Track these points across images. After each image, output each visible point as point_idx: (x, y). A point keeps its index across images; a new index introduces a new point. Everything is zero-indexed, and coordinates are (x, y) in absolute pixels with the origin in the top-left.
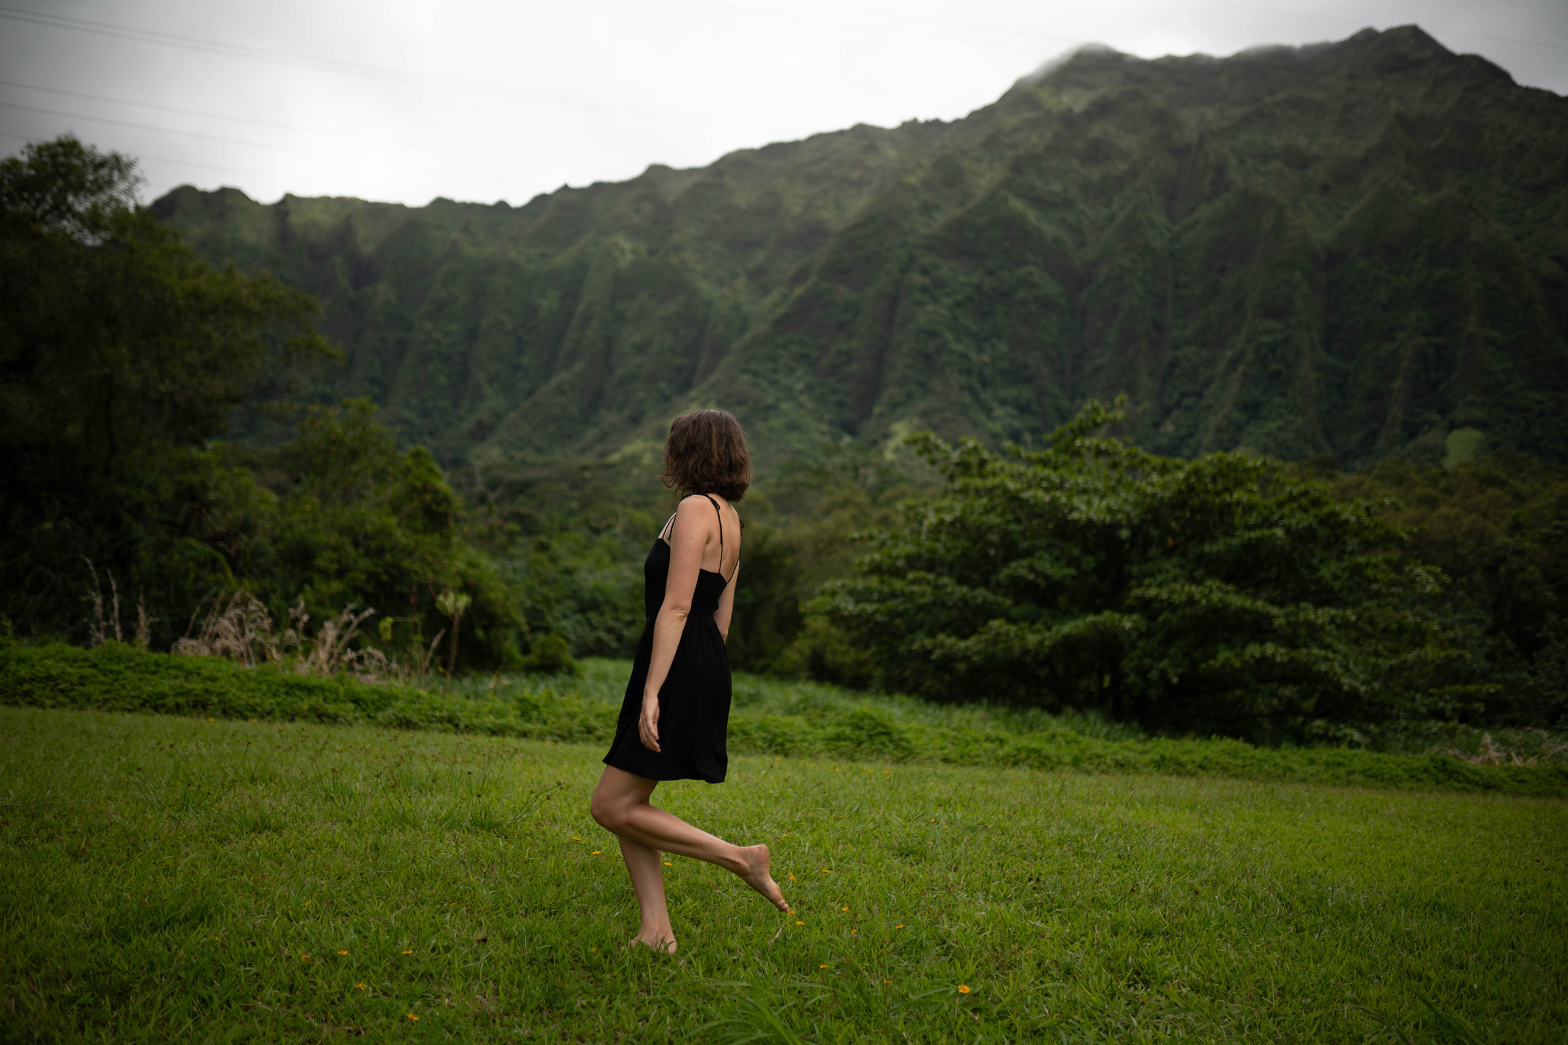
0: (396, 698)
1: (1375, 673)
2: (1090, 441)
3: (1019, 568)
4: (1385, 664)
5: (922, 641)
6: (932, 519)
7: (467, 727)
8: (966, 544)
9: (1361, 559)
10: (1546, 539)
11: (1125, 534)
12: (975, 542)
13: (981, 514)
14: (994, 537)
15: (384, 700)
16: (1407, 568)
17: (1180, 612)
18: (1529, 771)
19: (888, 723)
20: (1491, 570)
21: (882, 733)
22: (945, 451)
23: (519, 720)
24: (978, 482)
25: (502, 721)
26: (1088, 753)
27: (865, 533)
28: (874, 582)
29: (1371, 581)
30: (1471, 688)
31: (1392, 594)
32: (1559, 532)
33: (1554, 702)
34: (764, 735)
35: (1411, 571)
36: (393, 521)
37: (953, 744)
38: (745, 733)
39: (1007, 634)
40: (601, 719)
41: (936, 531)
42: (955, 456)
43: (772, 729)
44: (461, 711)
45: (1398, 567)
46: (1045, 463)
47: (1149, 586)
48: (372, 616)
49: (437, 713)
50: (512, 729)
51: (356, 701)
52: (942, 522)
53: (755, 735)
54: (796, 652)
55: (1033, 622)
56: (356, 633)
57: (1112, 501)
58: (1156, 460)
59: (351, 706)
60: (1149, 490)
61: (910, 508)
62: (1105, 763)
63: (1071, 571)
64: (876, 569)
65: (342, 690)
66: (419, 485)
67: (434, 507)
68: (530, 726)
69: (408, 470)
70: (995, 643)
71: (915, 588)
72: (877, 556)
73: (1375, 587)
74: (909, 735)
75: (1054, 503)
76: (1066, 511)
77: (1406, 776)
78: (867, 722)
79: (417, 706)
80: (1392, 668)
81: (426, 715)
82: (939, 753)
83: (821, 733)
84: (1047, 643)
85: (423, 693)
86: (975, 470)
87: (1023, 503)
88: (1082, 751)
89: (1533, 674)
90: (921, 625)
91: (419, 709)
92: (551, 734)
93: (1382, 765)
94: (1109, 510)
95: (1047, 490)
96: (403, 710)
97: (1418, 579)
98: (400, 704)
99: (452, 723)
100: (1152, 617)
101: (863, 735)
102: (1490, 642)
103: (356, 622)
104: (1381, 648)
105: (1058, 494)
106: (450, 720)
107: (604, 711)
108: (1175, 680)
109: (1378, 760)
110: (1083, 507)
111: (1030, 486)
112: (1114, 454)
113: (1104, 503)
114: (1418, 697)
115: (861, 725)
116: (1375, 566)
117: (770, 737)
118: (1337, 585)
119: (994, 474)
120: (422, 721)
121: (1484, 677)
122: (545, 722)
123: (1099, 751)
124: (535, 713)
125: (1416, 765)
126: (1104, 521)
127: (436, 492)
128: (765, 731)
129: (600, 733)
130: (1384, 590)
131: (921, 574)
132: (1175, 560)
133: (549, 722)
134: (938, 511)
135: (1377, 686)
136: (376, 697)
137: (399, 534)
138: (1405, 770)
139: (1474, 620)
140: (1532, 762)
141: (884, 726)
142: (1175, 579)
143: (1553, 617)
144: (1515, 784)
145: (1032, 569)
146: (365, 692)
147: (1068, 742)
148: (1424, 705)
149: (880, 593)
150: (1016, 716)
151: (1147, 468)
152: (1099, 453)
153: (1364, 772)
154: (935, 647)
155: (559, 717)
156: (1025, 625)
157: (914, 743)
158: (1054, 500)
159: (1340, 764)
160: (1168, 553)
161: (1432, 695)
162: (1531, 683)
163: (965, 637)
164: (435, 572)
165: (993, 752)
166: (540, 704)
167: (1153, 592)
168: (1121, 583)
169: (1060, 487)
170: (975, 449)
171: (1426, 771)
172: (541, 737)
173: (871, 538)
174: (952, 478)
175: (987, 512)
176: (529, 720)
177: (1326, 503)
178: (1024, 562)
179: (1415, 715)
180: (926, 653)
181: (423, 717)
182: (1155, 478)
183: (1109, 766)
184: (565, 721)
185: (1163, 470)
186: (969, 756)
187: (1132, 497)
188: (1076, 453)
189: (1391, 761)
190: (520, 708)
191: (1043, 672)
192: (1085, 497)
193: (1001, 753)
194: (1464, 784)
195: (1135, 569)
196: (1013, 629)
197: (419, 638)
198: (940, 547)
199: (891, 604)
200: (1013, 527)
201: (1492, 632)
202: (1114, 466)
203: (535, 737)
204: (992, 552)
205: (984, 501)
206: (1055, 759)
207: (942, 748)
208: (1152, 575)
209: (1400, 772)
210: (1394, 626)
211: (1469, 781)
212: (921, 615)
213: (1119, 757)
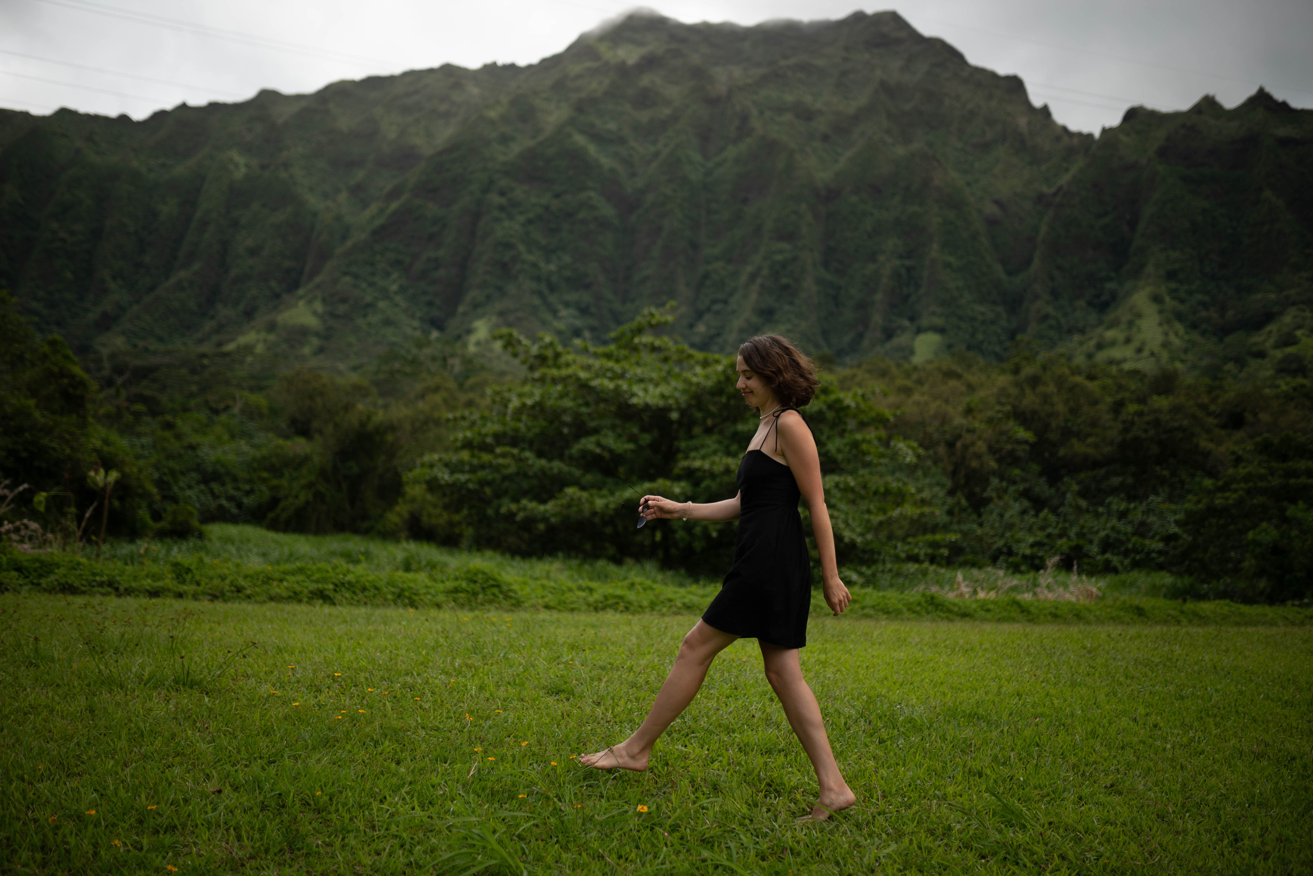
0: (58, 566)
1: (868, 527)
2: (647, 339)
3: (588, 444)
4: (876, 519)
5: (507, 506)
6: (515, 403)
7: (126, 589)
8: (544, 424)
9: (859, 436)
10: (990, 421)
11: (674, 416)
12: (551, 422)
13: (557, 399)
14: (567, 418)
15: (46, 568)
16: (892, 443)
17: (718, 480)
18: (993, 602)
19: (497, 577)
20: (951, 445)
21: (493, 586)
22: (526, 346)
23: (175, 582)
24: (554, 372)
25: (160, 584)
26: (662, 598)
27: (458, 414)
28: (465, 455)
29: (864, 453)
30: (938, 537)
31: (880, 464)
32: (1000, 415)
33: (995, 547)
34: (392, 589)
35: (895, 446)
36: (32, 402)
37: (551, 592)
38: (377, 588)
39: (580, 499)
40: (249, 579)
41: (518, 412)
42: (535, 350)
43: (400, 585)
44: (120, 575)
45: (886, 443)
46: (608, 356)
47: (694, 459)
48: (25, 490)
49: (98, 578)
50: (169, 590)
51: (19, 569)
52: (524, 405)
53: (385, 590)
54: (397, 515)
55: (600, 488)
56: (12, 506)
57: (664, 389)
58: (699, 355)
59: (14, 574)
60: (695, 380)
61: (497, 393)
62: (676, 606)
63: (631, 446)
64: (468, 445)
65: (4, 559)
66: (56, 369)
67: (71, 390)
68: (185, 588)
69: (45, 357)
70: (569, 506)
71: (501, 461)
72: (469, 434)
73: (868, 458)
74: (515, 587)
75: (617, 391)
76: (626, 396)
77: (905, 609)
78: (480, 576)
79: (79, 572)
80: (881, 523)
81: (86, 580)
82: (540, 601)
83: (441, 586)
84: (612, 506)
85: (84, 560)
86: (550, 362)
87: (591, 389)
88: (657, 596)
89: (981, 525)
90: (506, 492)
91: (81, 575)
92: (204, 593)
93: (886, 601)
94: (663, 396)
95: (611, 379)
96: (65, 576)
97: (901, 453)
98: (62, 571)
99: (113, 587)
100: (696, 484)
101: (477, 587)
102: (950, 501)
103: (11, 496)
104: (872, 507)
105: (620, 382)
106: (110, 584)
107: (251, 572)
108: (714, 534)
109: (884, 597)
110: (641, 394)
111: (597, 376)
112: (667, 349)
113: (658, 391)
114: (899, 545)
115: (475, 579)
116: (869, 442)
117: (397, 591)
118: (840, 457)
119: (568, 365)
120: (83, 585)
121: (946, 528)
122: (198, 584)
123: (670, 596)
124: (188, 577)
125: (912, 600)
126: (657, 405)
127: (73, 376)
128: (393, 586)
129: (248, 592)
130: (875, 461)
131: (507, 449)
132: (715, 437)
133: (203, 583)
134: (520, 395)
135: (869, 537)
136: (37, 565)
137: (37, 414)
138: (904, 605)
139: (938, 484)
140: (992, 595)
141: (494, 580)
142: (715, 453)
143: (995, 481)
144: (983, 613)
145: (599, 444)
146: (27, 561)
147: (645, 589)
148: (903, 551)
149: (471, 465)
150: (587, 567)
151: (692, 362)
152: (654, 349)
153: (873, 607)
154: (519, 510)
155: (211, 579)
156: (594, 491)
157: (520, 593)
158: (617, 388)
159: (855, 601)
160: (709, 431)
161: (909, 543)
162: (979, 532)
163: (544, 502)
164: (72, 448)
165: (585, 599)
166: (193, 567)
167: (697, 464)
168: (671, 456)
169: (622, 376)
170: (551, 344)
171: (919, 604)
172: (195, 597)
173: (463, 418)
174: (532, 368)
175: (562, 396)
176: (184, 582)
177: (832, 392)
178: (593, 439)
179: (897, 559)
180: (511, 515)
181: (84, 582)
182: (698, 370)
183: (680, 608)
184: (216, 582)
185: (705, 364)
186: (565, 603)
187: (681, 386)
188: (635, 349)
189: (892, 597)
190: (174, 571)
191: (608, 530)
192: (642, 386)
193: (591, 599)
194: (946, 614)
195: (683, 445)
196: (584, 495)
197: (73, 510)
198: (522, 426)
199: (481, 474)
200: (584, 410)
201: (951, 493)
202: (666, 360)
203: (190, 597)
204: (566, 430)
205: (559, 388)
206: (635, 604)
207: (543, 597)
208: (696, 449)
209: (900, 606)
210: (882, 490)
211: (950, 611)
212: (506, 484)
213: (686, 601)
